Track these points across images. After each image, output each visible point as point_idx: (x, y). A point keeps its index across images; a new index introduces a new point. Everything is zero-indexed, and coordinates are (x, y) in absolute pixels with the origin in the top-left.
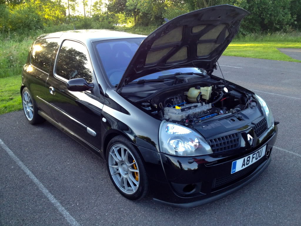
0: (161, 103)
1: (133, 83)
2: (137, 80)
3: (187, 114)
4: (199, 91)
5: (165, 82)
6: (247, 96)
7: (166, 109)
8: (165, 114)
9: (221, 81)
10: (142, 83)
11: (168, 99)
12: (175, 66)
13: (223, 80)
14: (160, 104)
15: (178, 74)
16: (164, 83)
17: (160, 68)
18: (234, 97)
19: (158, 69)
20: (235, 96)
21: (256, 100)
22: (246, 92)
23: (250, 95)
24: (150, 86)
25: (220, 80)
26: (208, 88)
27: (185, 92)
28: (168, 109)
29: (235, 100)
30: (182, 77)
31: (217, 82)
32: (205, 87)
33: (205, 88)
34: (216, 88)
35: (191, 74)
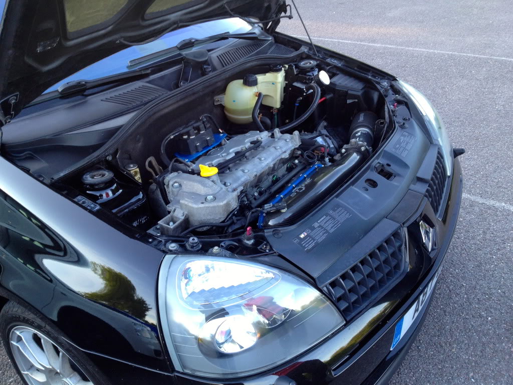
0: (152, 159)
1: (47, 96)
2: (59, 86)
3: (240, 182)
4: (254, 90)
5: (152, 77)
6: (378, 87)
7: (172, 180)
8: (170, 197)
9: (304, 49)
10: (79, 92)
11: (172, 137)
12: (175, 23)
13: (310, 45)
14: (147, 163)
15: (189, 44)
16: (149, 82)
17: (126, 38)
18: (345, 95)
19: (122, 40)
20: (350, 92)
21: (404, 97)
22: (372, 76)
23: (385, 84)
24: (107, 100)
25: (300, 46)
26: (276, 78)
27: (217, 98)
28: (178, 180)
29: (349, 101)
30: (201, 54)
31: (295, 53)
32: (268, 74)
33: (269, 76)
34: (295, 73)
35: (224, 37)
